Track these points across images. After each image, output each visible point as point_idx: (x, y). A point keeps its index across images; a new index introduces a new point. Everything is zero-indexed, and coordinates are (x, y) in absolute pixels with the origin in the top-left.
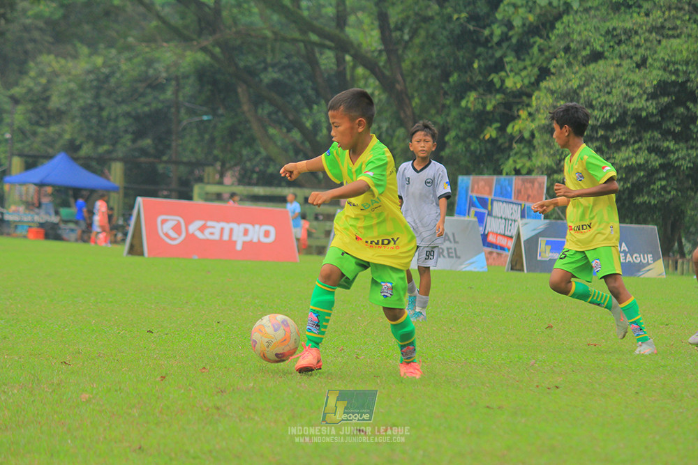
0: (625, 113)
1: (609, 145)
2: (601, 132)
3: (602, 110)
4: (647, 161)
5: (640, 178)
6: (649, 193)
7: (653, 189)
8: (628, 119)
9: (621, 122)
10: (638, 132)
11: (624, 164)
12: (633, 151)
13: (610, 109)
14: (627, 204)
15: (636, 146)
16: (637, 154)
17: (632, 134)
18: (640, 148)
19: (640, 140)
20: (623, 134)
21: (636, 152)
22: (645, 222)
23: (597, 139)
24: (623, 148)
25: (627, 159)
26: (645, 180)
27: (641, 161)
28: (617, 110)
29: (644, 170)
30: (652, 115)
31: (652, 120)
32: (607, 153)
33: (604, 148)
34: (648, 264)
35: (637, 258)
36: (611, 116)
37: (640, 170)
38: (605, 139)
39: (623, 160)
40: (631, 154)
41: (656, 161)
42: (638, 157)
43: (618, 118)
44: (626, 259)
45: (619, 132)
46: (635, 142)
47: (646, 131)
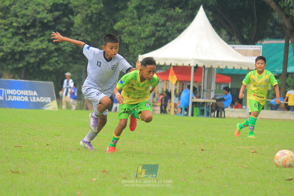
0: (35, 20)
1: (27, 38)
2: (22, 31)
3: (22, 18)
4: (47, 47)
5: (44, 56)
6: (49, 64)
7: (51, 62)
8: (37, 23)
9: (33, 25)
10: (43, 31)
11: (35, 48)
12: (40, 41)
13: (27, 18)
14: (37, 69)
15: (42, 38)
16: (42, 43)
17: (39, 32)
18: (44, 40)
19: (44, 35)
20: (34, 32)
21: (42, 42)
22: (46, 80)
23: (20, 34)
24: (35, 40)
25: (37, 46)
26: (46, 57)
27: (44, 47)
28: (31, 19)
29: (46, 52)
30: (50, 21)
31: (50, 24)
32: (26, 42)
33: (24, 39)
34: (48, 103)
35: (42, 100)
36: (28, 22)
37: (44, 52)
38: (24, 34)
39: (35, 46)
40: (39, 43)
41: (52, 47)
42: (43, 44)
43: (31, 23)
44: (36, 100)
45: (32, 30)
46: (41, 36)
47: (47, 30)
